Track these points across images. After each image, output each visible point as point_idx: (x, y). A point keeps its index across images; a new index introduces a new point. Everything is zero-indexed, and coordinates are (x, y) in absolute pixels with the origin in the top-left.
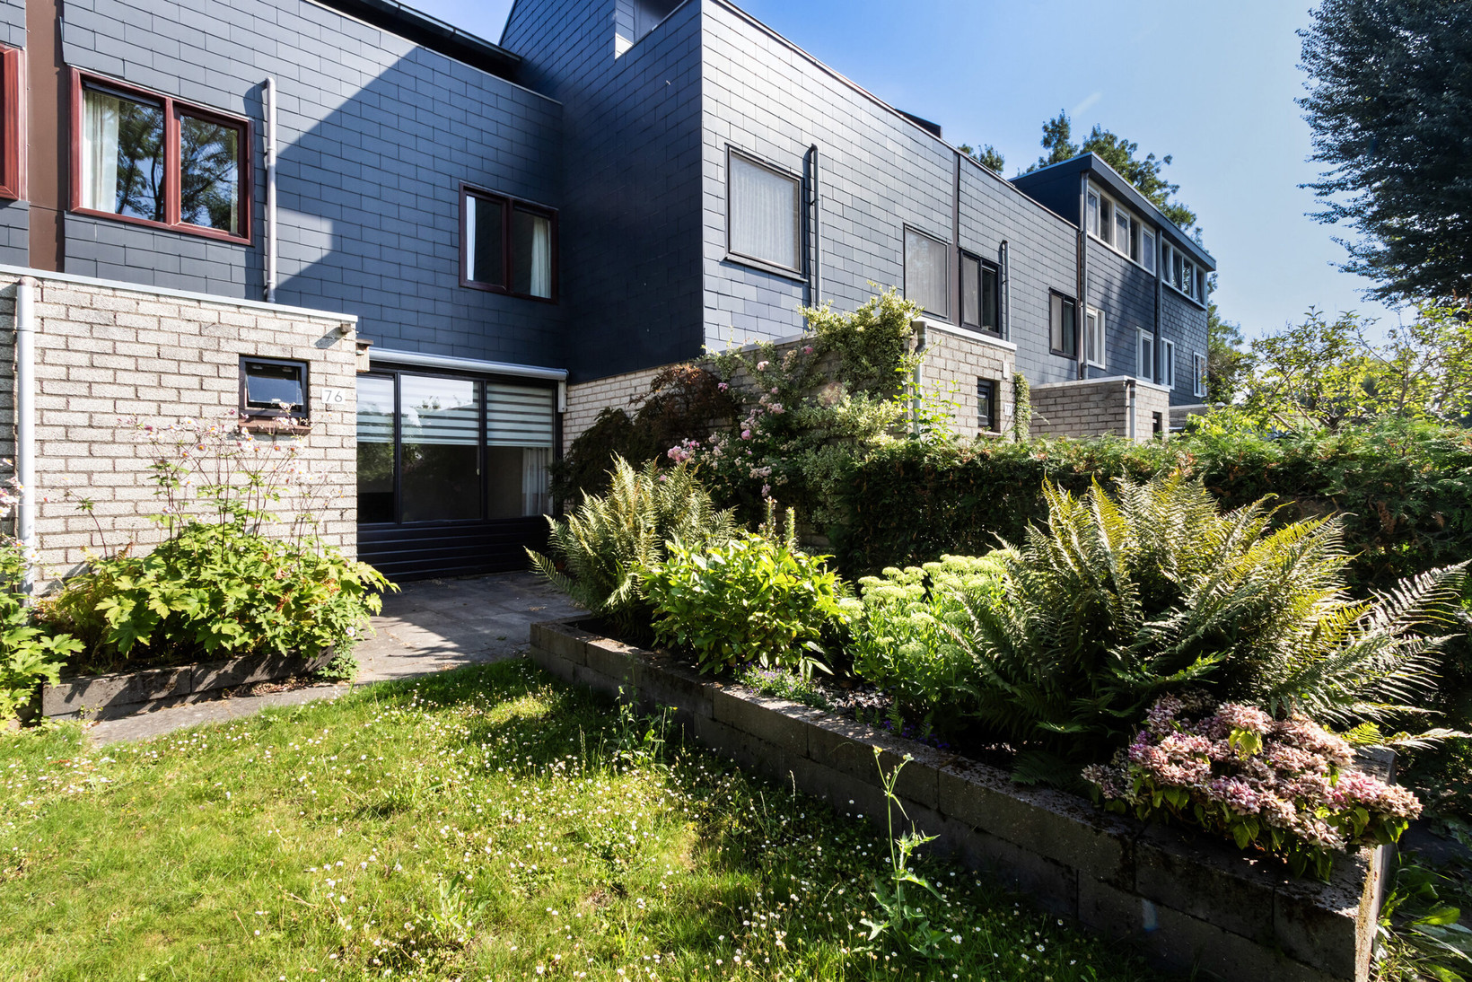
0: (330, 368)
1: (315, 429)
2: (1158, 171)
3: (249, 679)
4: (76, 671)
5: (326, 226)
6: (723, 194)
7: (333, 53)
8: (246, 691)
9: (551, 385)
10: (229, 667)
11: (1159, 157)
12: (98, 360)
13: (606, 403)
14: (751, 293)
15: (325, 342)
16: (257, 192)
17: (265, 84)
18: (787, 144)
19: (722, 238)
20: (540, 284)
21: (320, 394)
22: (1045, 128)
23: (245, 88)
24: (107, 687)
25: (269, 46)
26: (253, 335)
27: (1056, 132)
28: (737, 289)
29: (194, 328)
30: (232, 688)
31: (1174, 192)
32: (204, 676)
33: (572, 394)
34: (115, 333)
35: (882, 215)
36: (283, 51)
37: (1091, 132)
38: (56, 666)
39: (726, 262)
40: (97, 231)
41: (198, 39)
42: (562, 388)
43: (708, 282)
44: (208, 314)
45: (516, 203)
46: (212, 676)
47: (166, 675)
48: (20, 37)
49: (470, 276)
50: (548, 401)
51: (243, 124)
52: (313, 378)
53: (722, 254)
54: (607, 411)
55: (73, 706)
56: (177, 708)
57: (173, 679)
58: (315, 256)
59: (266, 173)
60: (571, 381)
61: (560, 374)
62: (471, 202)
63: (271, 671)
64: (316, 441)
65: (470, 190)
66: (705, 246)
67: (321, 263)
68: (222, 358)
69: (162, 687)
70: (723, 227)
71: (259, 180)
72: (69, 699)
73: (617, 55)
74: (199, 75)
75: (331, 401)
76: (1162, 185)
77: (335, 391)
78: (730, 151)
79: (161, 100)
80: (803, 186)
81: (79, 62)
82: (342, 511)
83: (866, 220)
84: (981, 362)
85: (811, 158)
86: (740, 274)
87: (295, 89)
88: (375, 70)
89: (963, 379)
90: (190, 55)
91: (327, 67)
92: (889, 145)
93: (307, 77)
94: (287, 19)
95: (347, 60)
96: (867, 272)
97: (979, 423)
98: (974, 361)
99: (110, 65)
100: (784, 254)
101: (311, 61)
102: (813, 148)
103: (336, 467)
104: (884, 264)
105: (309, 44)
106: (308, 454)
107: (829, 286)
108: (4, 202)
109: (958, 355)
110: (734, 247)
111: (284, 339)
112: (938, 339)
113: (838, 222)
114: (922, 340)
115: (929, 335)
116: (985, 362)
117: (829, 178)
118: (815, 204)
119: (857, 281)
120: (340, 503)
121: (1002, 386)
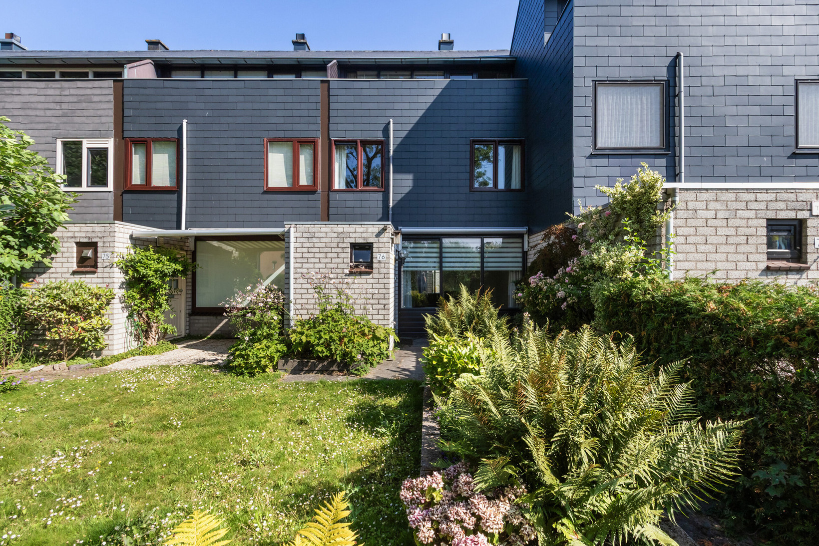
0: (381, 245)
1: (375, 271)
3: (331, 369)
4: (285, 357)
5: (411, 176)
6: (590, 113)
7: (415, 99)
8: (330, 373)
9: (520, 236)
10: (326, 363)
12: (310, 250)
14: (614, 171)
15: (379, 235)
16: (386, 167)
17: (389, 123)
18: (651, 61)
19: (589, 141)
20: (515, 182)
21: (377, 257)
23: (382, 127)
24: (293, 363)
25: (390, 106)
26: (354, 235)
28: (603, 171)
29: (336, 235)
30: (326, 371)
32: (318, 364)
33: (531, 240)
34: (315, 240)
35: (766, 81)
36: (397, 106)
38: (278, 354)
39: (592, 156)
40: (338, 196)
41: (367, 113)
42: (526, 237)
43: (575, 171)
45: (500, 141)
46: (320, 365)
47: (308, 362)
48: (319, 134)
50: (520, 245)
51: (382, 142)
52: (375, 250)
53: (591, 150)
55: (284, 368)
56: (310, 375)
57: (310, 364)
59: (389, 159)
60: (530, 233)
61: (523, 230)
63: (338, 367)
64: (375, 276)
65: (476, 142)
67: (409, 193)
68: (344, 245)
69: (306, 366)
70: (590, 134)
71: (387, 163)
72: (284, 365)
74: (368, 127)
75: (381, 259)
77: (382, 254)
78: (597, 83)
79: (356, 142)
80: (668, 86)
81: (334, 136)
82: (385, 305)
83: (741, 91)
84: (772, 205)
85: (674, 65)
86: (604, 161)
87: (399, 120)
88: (432, 99)
89: (743, 223)
90: (365, 120)
91: (413, 106)
92: (776, 21)
93: (405, 113)
94: (397, 92)
95: (421, 99)
96: (742, 131)
97: (771, 257)
98: (762, 206)
99: (342, 134)
100: (651, 138)
101: (407, 106)
102: (678, 56)
103: (382, 286)
104: (768, 121)
105: (405, 99)
106: (372, 281)
107: (695, 151)
108: (314, 192)
109: (734, 205)
110: (599, 145)
111: (364, 235)
112: (704, 196)
113: (705, 101)
114: (674, 202)
115: (690, 196)
116: (782, 205)
117: (694, 71)
118: (679, 95)
119: (730, 141)
120: (384, 302)
121: (810, 223)
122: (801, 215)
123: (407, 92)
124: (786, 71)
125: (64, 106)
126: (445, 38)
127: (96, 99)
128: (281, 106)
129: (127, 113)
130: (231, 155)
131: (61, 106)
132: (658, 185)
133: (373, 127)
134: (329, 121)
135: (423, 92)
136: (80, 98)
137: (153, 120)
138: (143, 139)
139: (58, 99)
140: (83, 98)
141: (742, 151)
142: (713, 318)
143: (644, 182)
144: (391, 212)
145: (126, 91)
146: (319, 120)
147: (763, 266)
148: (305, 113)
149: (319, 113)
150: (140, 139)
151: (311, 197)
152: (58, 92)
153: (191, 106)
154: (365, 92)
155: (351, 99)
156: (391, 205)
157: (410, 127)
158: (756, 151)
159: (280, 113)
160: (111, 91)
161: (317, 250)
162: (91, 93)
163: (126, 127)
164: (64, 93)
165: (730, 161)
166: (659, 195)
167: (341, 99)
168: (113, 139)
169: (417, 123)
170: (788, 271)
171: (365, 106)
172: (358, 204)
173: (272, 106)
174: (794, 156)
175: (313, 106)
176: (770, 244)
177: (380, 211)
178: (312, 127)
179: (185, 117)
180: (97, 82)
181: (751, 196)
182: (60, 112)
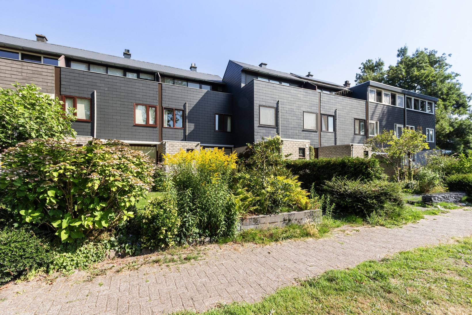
2: (446, 59)
5: (193, 124)
6: (258, 114)
7: (195, 95)
9: (231, 148)
11: (447, 55)
12: (173, 151)
13: (240, 152)
14: (264, 131)
15: (196, 146)
16: (185, 120)
17: (186, 103)
18: (272, 102)
19: (258, 122)
20: (229, 129)
22: (398, 51)
23: (183, 104)
25: (186, 97)
26: (188, 146)
27: (402, 52)
28: (261, 131)
29: (182, 146)
31: (450, 67)
34: (174, 147)
35: (297, 111)
36: (188, 97)
37: (415, 50)
39: (259, 126)
40: (166, 130)
41: (177, 98)
42: (233, 148)
43: (255, 131)
44: (183, 144)
45: (224, 115)
48: (158, 104)
49: (217, 129)
50: (230, 151)
51: (183, 110)
53: (258, 125)
54: (240, 153)
58: (192, 129)
59: (186, 117)
60: (235, 147)
61: (232, 146)
62: (217, 116)
65: (217, 114)
66: (255, 124)
67: (193, 130)
68: (184, 149)
70: (258, 120)
71: (185, 119)
73: (242, 87)
74: (177, 104)
76: (446, 65)
78: (260, 106)
79: (173, 109)
80: (276, 109)
81: (164, 106)
83: (292, 113)
84: (300, 145)
85: (278, 103)
86: (262, 128)
87: (190, 103)
88: (201, 96)
89: (295, 148)
90: (176, 101)
91: (194, 98)
92: (299, 95)
93: (192, 100)
94: (189, 92)
95: (197, 96)
96: (293, 123)
97: (300, 156)
98: (298, 145)
99: (167, 105)
100: (272, 123)
101: (192, 98)
102: (279, 101)
104: (297, 121)
105: (192, 95)
107: (283, 128)
108: (156, 127)
109: (293, 144)
110: (261, 124)
111: (191, 146)
112: (288, 142)
113: (285, 114)
114: (283, 143)
115: (286, 142)
116: (301, 145)
117: (283, 106)
118: (279, 112)
119: (290, 126)
121: (306, 149)
122: (305, 147)
123: (192, 92)
124: (302, 109)
125: (23, 74)
126: (193, 65)
127: (44, 74)
128: (141, 91)
129: (62, 83)
130: (118, 109)
131: (22, 74)
132: (280, 139)
133: (179, 104)
134: (162, 99)
135: (198, 93)
136: (34, 72)
137: (77, 88)
138: (72, 96)
139: (20, 70)
140: (36, 72)
141: (293, 129)
142: (293, 165)
143: (277, 138)
144: (187, 137)
145: (62, 73)
146: (158, 99)
147: (298, 158)
148: (152, 95)
149: (158, 96)
150: (70, 96)
151: (155, 129)
152: (20, 67)
153: (98, 84)
154: (176, 90)
155: (171, 92)
156: (187, 134)
157: (193, 106)
158: (295, 129)
159: (140, 93)
160: (54, 71)
161: (175, 151)
162: (41, 71)
163: (62, 89)
164: (23, 68)
165: (290, 131)
166: (280, 141)
167: (167, 91)
168: (54, 94)
169: (196, 105)
170: (302, 159)
171: (176, 96)
172: (174, 133)
173: (137, 90)
174: (303, 131)
175: (155, 93)
176: (299, 153)
177: (183, 137)
178: (155, 101)
179: (96, 89)
180: (45, 66)
181: (296, 143)
182: (21, 77)
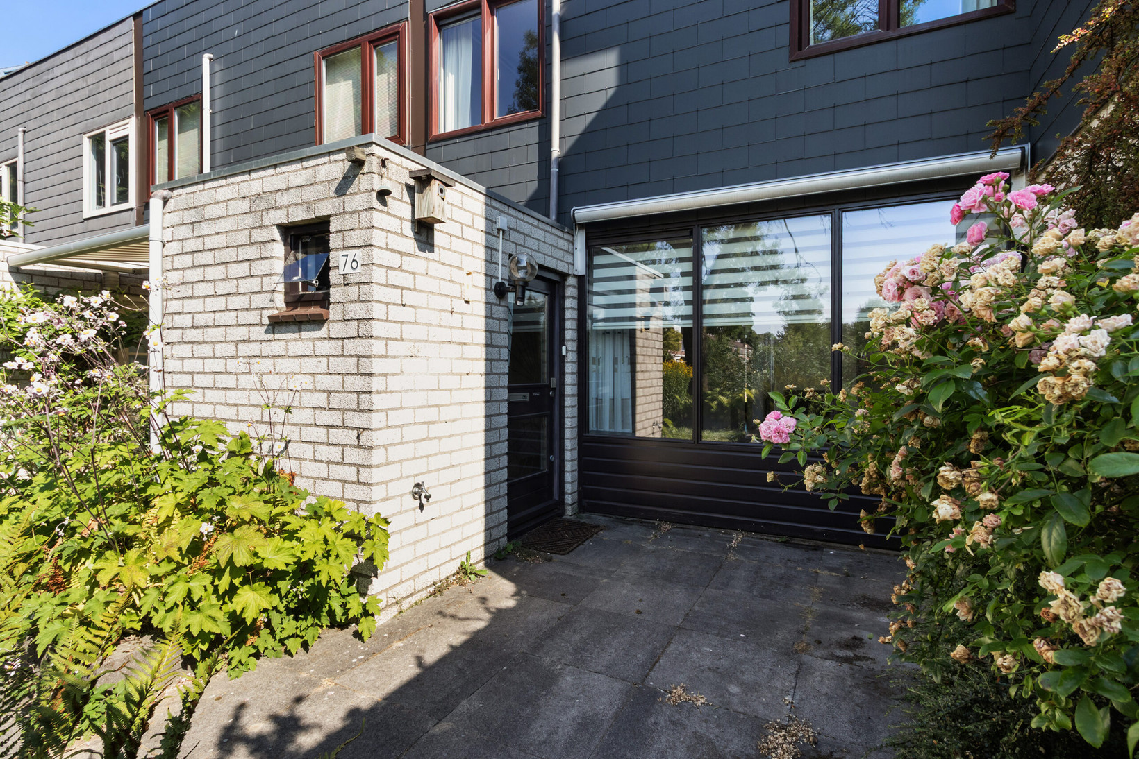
0: (348, 222)
1: (334, 312)
21: (339, 263)
26: (285, 199)
34: (204, 228)
40: (443, 152)
44: (256, 185)
64: (335, 329)
68: (264, 234)
75: (348, 270)
77: (351, 253)
79: (480, 5)
82: (360, 431)
103: (350, 365)
106: (325, 347)
120: (355, 420)
125: (90, 80)
127: (117, 56)
136: (103, 60)
140: (106, 60)
144: (554, 170)
145: (145, 30)
150: (163, 109)
153: (215, 26)
156: (556, 151)
160: (132, 36)
163: (146, 92)
168: (134, 118)
179: (206, 50)
180: (117, 28)
